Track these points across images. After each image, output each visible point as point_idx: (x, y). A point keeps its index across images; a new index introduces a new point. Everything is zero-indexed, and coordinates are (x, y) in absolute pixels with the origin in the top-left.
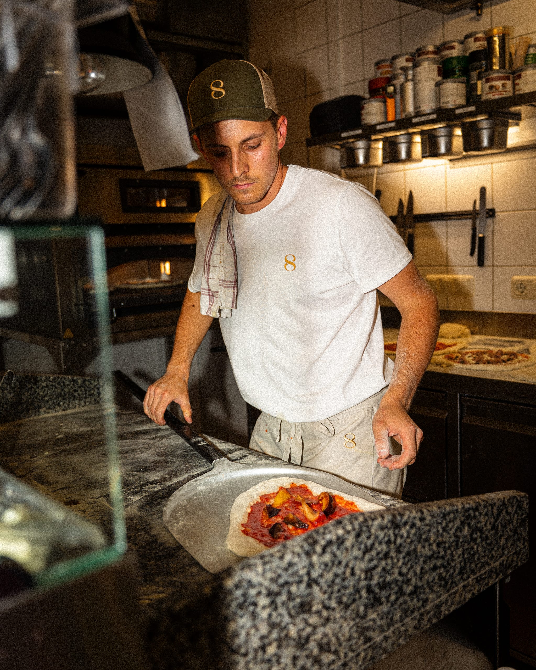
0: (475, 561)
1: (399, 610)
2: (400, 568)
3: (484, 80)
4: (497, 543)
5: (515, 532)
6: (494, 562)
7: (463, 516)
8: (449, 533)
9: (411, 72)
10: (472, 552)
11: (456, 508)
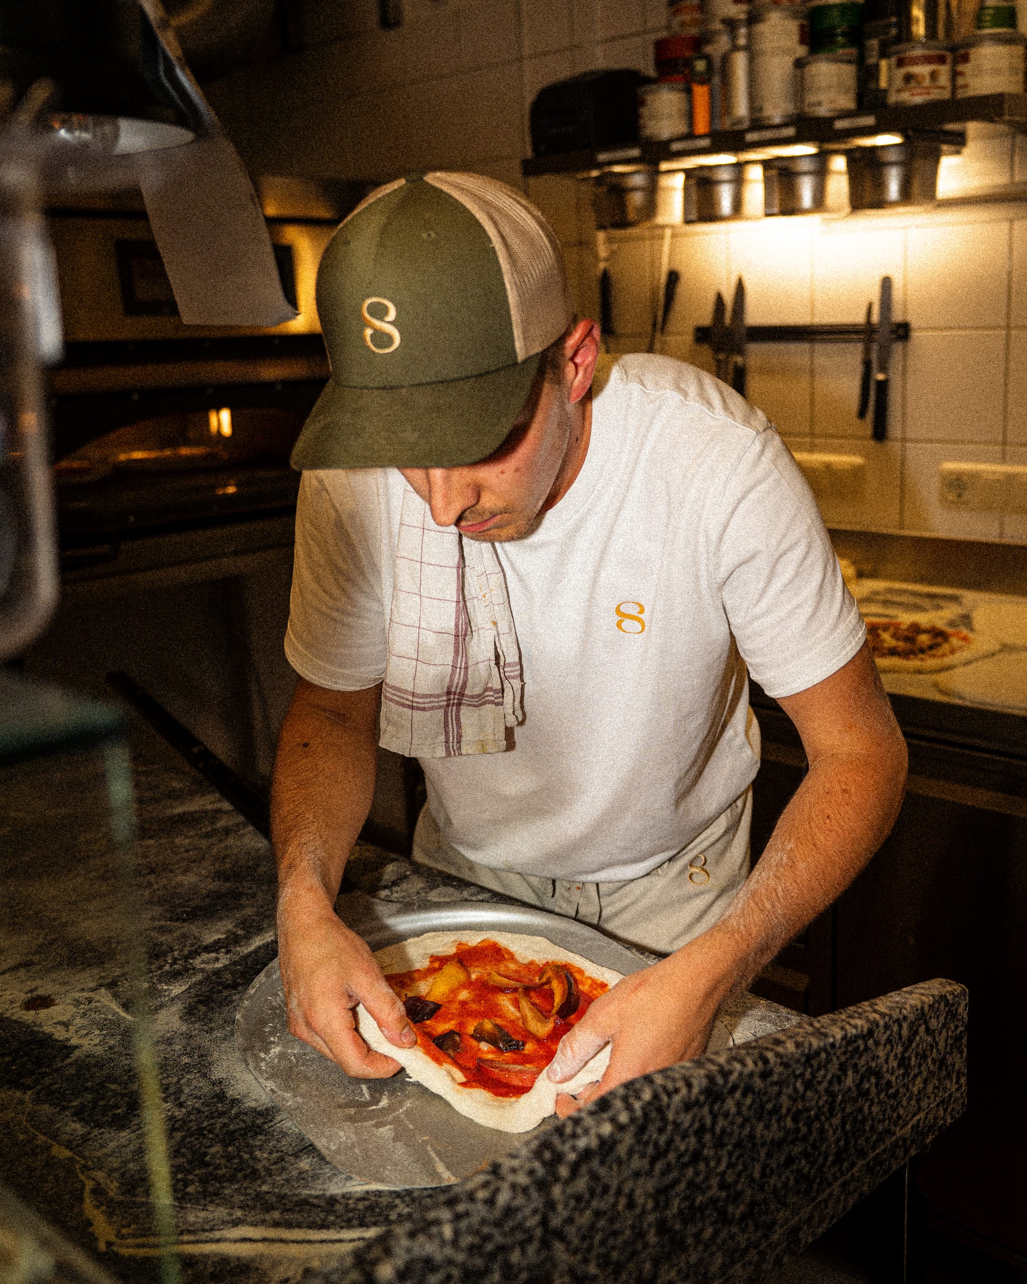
0: (864, 1131)
1: (719, 1254)
2: (723, 1174)
3: (894, 60)
4: (908, 1090)
5: (942, 1063)
6: (901, 1129)
7: (845, 1053)
8: (816, 1091)
9: (743, 31)
10: (860, 1117)
11: (831, 1040)
